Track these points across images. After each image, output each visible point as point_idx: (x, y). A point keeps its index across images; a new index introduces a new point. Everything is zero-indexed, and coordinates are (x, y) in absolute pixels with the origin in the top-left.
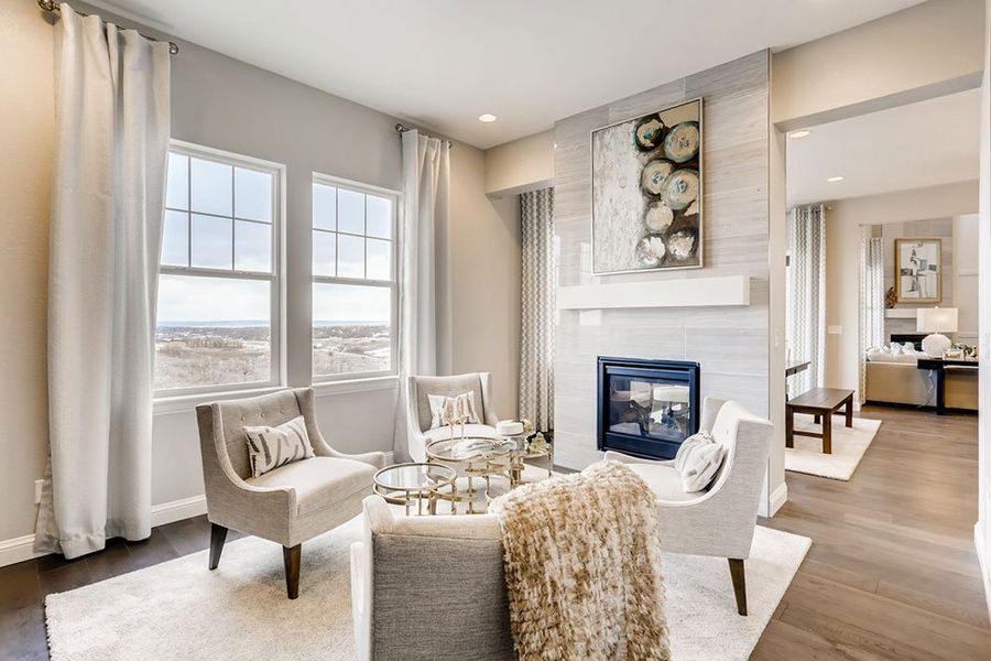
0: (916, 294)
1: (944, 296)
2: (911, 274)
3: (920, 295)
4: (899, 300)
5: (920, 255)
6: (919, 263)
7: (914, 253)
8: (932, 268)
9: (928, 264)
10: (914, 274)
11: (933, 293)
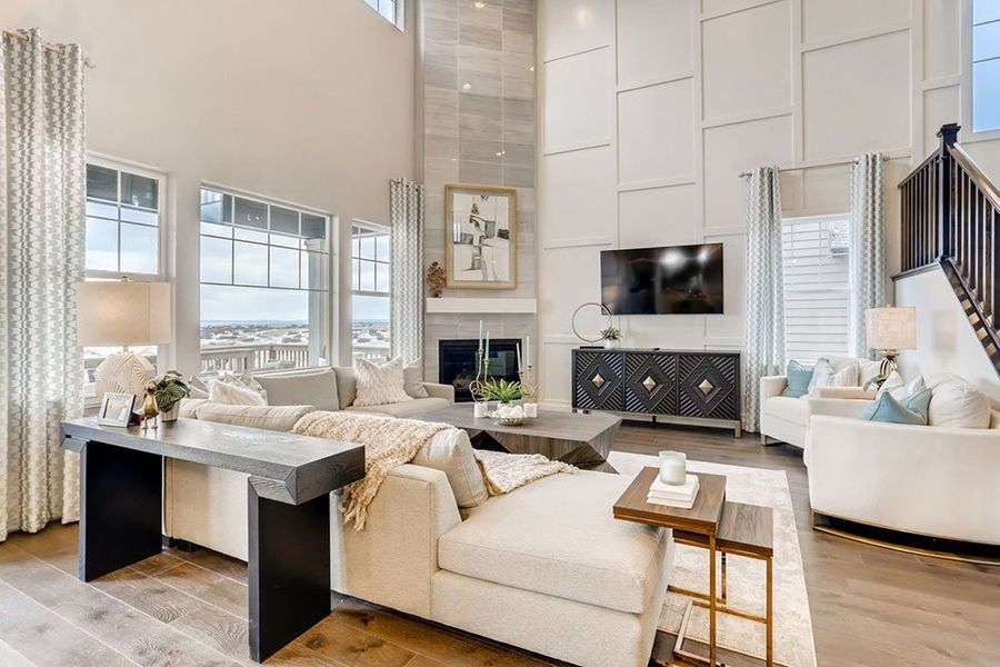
0: (477, 276)
1: (520, 279)
2: (471, 242)
3: (485, 275)
4: (450, 283)
5: (485, 214)
6: (482, 224)
7: (475, 210)
8: (503, 234)
9: (497, 228)
10: (476, 242)
11: (505, 276)
